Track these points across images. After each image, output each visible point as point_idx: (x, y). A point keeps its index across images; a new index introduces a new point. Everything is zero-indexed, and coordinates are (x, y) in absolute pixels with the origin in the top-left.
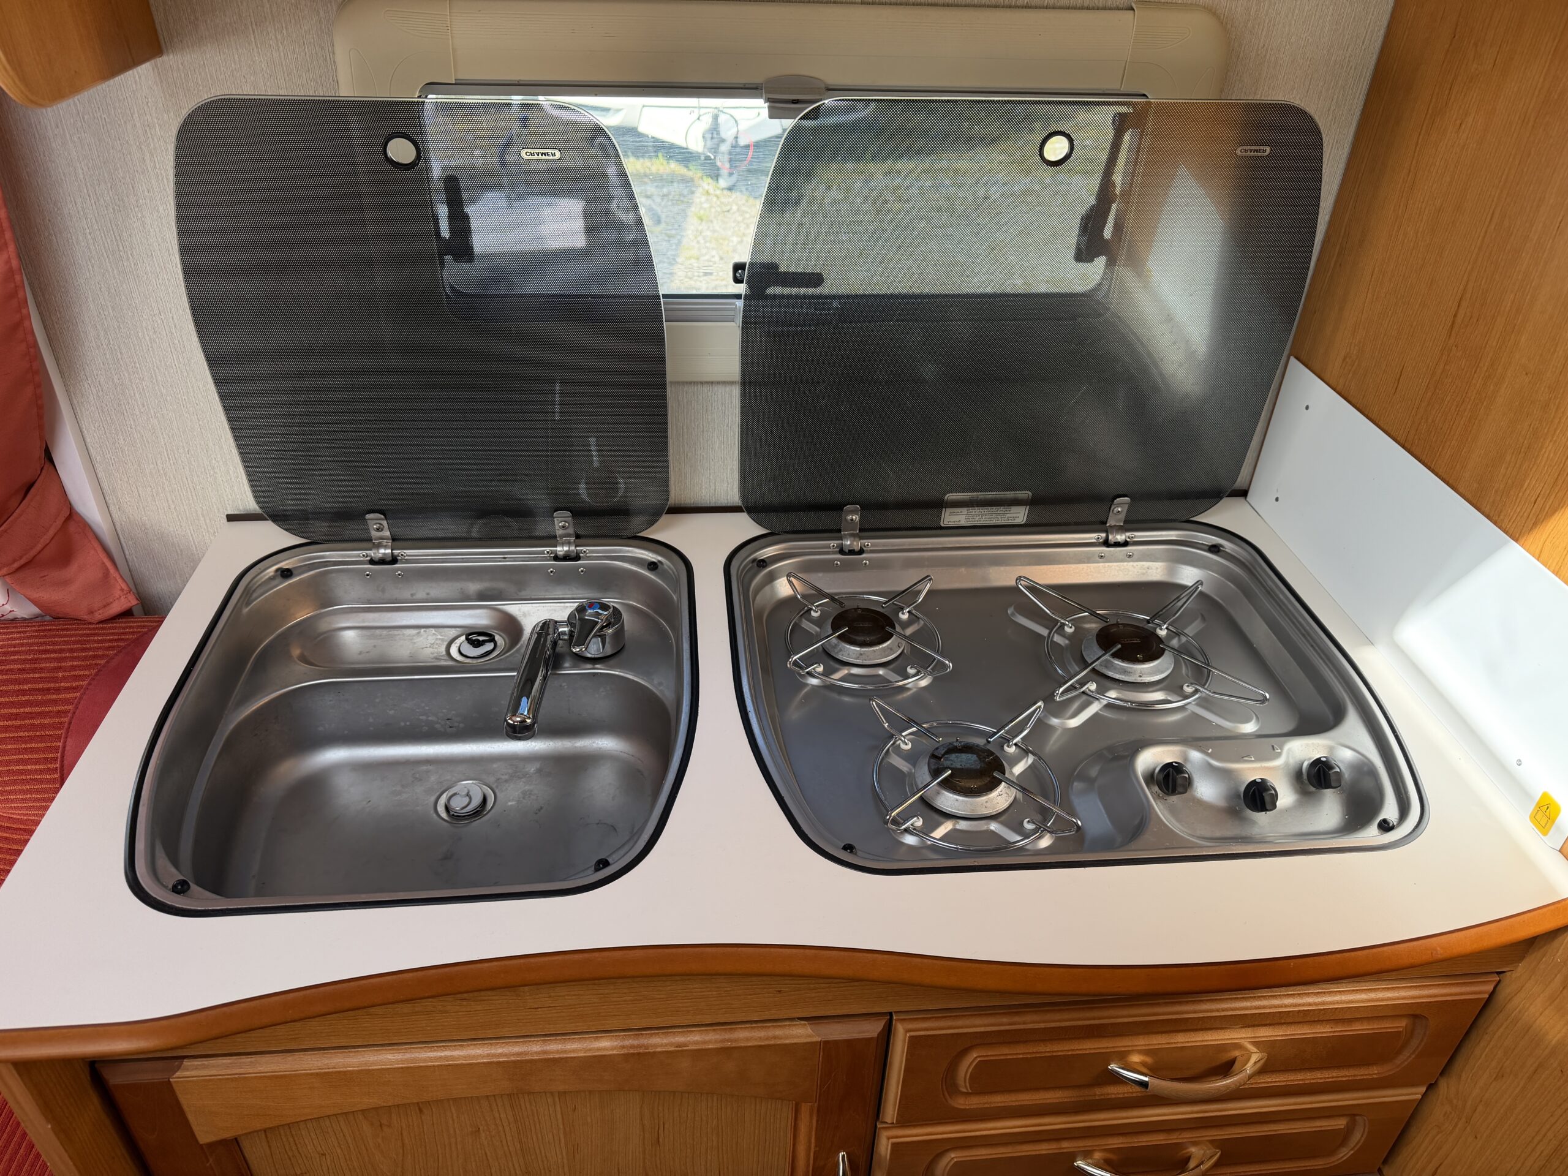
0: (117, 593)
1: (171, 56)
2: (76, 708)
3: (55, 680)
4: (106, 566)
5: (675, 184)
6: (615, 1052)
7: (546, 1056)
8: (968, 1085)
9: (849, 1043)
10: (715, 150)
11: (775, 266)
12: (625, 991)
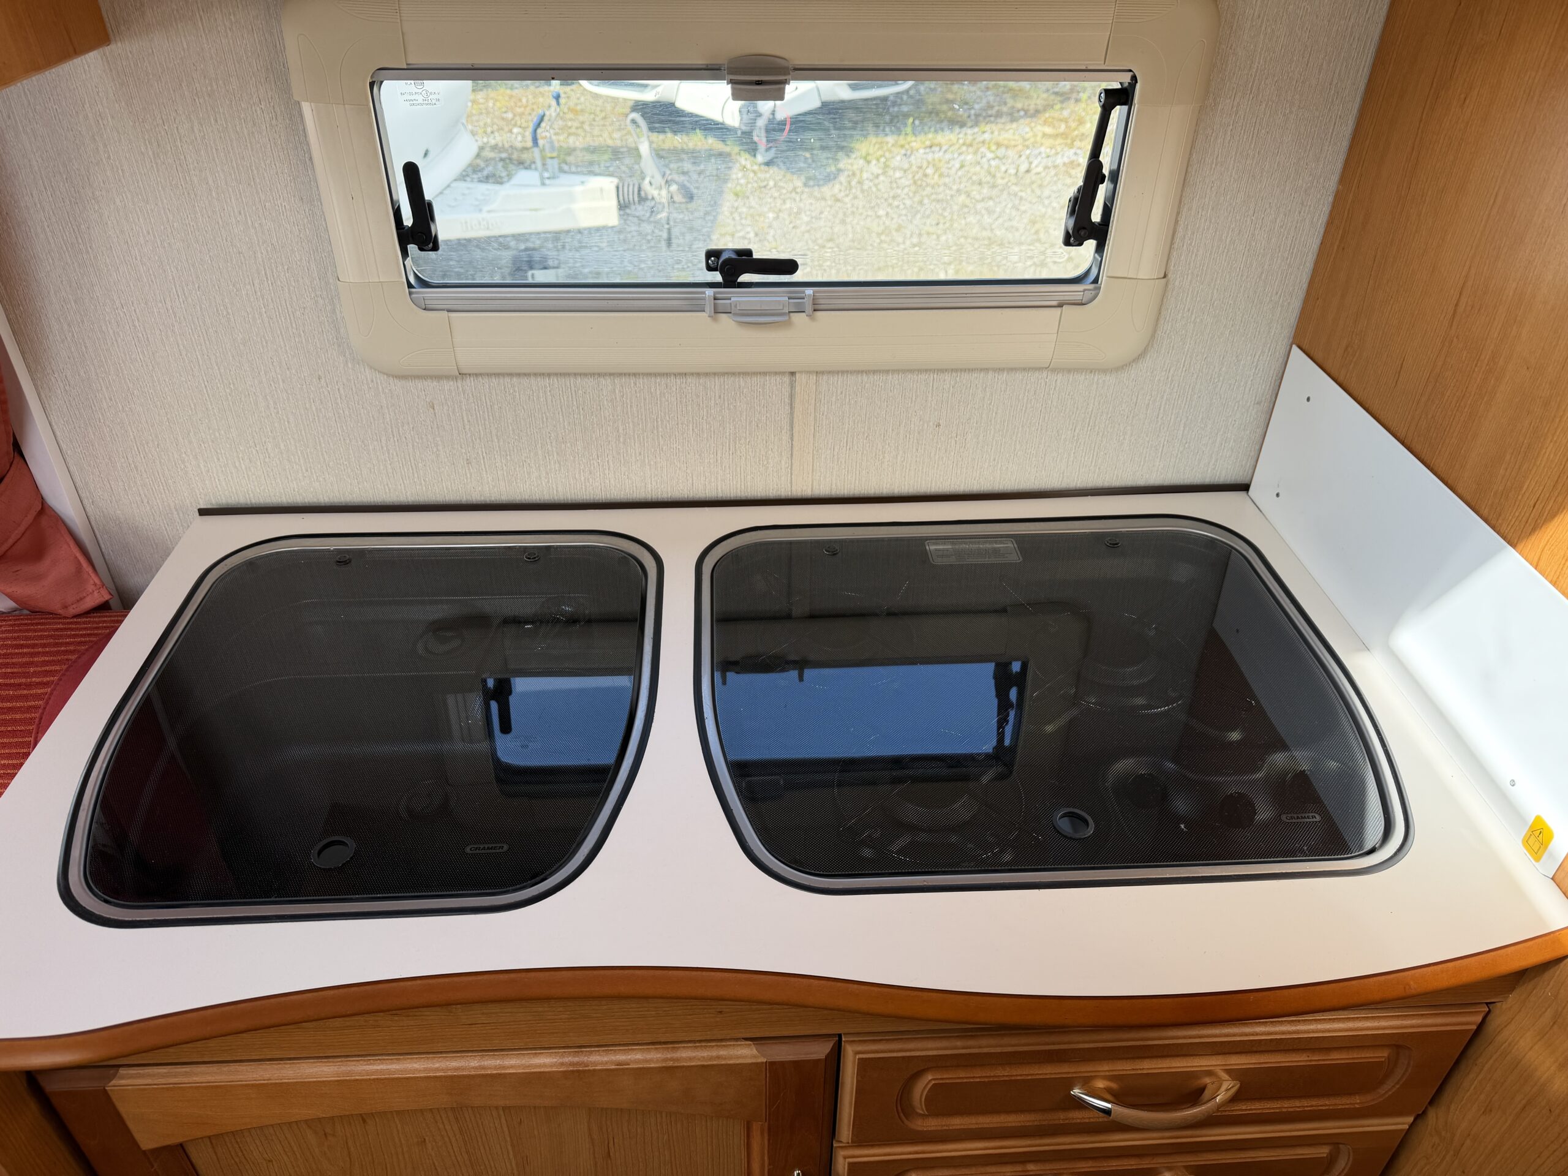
0: (90, 588)
1: (119, 44)
2: (47, 703)
3: (26, 675)
4: (79, 561)
5: (713, 160)
6: (554, 1069)
7: (483, 1072)
8: (924, 1107)
9: (797, 1064)
10: (753, 123)
11: (749, 253)
12: (561, 1009)
